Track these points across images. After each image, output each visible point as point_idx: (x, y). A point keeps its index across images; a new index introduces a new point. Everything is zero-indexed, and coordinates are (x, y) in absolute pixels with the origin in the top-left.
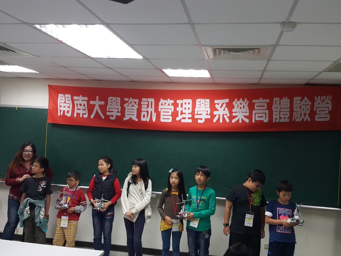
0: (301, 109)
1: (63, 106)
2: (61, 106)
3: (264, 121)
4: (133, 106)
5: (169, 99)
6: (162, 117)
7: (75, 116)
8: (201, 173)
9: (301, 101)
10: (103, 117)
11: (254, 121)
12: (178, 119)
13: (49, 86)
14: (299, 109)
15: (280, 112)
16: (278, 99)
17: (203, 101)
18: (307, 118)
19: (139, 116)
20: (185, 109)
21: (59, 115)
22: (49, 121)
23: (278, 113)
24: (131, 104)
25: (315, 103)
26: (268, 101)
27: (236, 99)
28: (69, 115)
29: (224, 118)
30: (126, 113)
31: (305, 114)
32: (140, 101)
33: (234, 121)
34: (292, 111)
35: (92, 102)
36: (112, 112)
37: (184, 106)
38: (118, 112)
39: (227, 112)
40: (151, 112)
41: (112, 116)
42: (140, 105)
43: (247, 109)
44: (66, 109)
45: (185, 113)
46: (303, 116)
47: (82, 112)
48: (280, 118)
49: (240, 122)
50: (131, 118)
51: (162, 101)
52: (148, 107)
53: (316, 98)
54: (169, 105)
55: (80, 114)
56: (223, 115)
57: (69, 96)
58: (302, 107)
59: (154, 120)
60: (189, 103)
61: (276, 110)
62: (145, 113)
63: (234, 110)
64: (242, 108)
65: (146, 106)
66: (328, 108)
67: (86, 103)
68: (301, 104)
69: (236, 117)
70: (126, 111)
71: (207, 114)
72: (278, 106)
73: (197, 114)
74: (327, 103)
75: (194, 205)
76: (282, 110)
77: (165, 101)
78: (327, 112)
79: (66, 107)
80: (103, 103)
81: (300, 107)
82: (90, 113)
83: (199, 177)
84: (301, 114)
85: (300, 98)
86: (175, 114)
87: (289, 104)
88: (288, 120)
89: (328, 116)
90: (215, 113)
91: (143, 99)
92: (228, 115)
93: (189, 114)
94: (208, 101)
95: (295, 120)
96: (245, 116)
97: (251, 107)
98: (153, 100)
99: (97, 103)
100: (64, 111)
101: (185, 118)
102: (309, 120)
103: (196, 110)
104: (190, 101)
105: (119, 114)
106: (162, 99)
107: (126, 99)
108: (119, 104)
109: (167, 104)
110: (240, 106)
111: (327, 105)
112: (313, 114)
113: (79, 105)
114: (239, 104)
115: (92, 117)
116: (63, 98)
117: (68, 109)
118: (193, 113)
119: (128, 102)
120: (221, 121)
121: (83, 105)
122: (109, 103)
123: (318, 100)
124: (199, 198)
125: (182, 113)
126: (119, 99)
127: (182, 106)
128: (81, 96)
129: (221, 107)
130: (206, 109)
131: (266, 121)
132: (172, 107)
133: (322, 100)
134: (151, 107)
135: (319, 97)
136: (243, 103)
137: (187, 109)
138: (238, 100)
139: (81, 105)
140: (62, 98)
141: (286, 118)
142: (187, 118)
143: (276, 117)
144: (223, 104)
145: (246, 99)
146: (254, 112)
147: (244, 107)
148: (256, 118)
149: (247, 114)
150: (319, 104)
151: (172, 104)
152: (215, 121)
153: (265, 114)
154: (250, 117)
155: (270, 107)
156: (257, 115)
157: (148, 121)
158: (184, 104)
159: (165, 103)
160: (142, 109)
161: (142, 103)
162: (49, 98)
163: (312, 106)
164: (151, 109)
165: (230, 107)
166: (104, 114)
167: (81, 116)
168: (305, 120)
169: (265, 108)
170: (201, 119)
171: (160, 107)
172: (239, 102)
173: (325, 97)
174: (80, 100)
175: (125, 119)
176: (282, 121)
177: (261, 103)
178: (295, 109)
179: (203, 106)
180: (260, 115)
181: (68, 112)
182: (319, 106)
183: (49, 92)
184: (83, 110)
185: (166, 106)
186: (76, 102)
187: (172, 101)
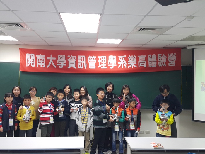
1: (29, 61)
2: (28, 61)
3: (145, 67)
4: (73, 60)
5: (93, 56)
6: (90, 66)
7: (37, 66)
9: (162, 56)
10: (55, 67)
11: (139, 67)
12: (99, 67)
13: (20, 49)
14: (161, 60)
15: (152, 62)
16: (150, 55)
17: (112, 57)
18: (165, 65)
19: (77, 65)
20: (103, 61)
21: (27, 66)
22: (21, 70)
23: (151, 62)
24: (72, 59)
25: (168, 57)
26: (146, 56)
27: (130, 56)
28: (34, 66)
29: (124, 66)
30: (69, 64)
31: (164, 63)
32: (77, 57)
33: (129, 67)
34: (157, 61)
35: (48, 58)
36: (61, 63)
38: (64, 63)
39: (125, 62)
40: (84, 63)
41: (61, 66)
42: (77, 60)
43: (135, 61)
44: (32, 63)
45: (103, 64)
48: (152, 65)
49: (132, 67)
50: (72, 67)
51: (90, 57)
52: (82, 60)
53: (168, 54)
54: (94, 59)
55: (40, 65)
56: (123, 64)
57: (34, 55)
58: (163, 59)
59: (85, 67)
60: (105, 58)
61: (150, 61)
62: (80, 64)
63: (129, 62)
65: (81, 60)
67: (44, 59)
68: (162, 57)
69: (130, 65)
70: (69, 63)
72: (151, 59)
73: (110, 64)
74: (174, 57)
76: (152, 61)
77: (91, 57)
78: (174, 61)
79: (32, 61)
80: (55, 59)
81: (161, 59)
82: (47, 64)
84: (162, 63)
85: (161, 55)
86: (97, 64)
87: (156, 57)
88: (156, 66)
89: (175, 63)
90: (119, 63)
91: (79, 56)
92: (126, 64)
93: (105, 64)
94: (115, 56)
95: (159, 66)
96: (135, 64)
97: (137, 60)
98: (84, 57)
99: (51, 59)
100: (30, 64)
101: (103, 66)
102: (166, 66)
103: (109, 61)
104: (105, 57)
105: (65, 65)
106: (89, 56)
107: (69, 56)
108: (65, 59)
109: (93, 59)
111: (174, 58)
112: (167, 62)
113: (40, 60)
115: (48, 66)
116: (30, 56)
117: (33, 63)
118: (107, 63)
119: (70, 58)
120: (122, 67)
121: (42, 60)
122: (58, 59)
123: (170, 55)
125: (101, 63)
126: (64, 56)
127: (101, 60)
128: (41, 55)
129: (122, 60)
130: (114, 61)
131: (145, 66)
132: (96, 60)
134: (84, 61)
135: (170, 54)
136: (133, 58)
138: (131, 56)
139: (41, 60)
140: (28, 56)
141: (155, 65)
143: (150, 65)
144: (123, 58)
145: (135, 55)
146: (139, 62)
147: (134, 59)
148: (140, 65)
149: (136, 63)
151: (96, 59)
152: (119, 67)
153: (145, 63)
154: (137, 65)
155: (147, 59)
156: (141, 64)
157: (82, 68)
158: (102, 58)
159: (92, 58)
160: (79, 62)
161: (78, 58)
162: (20, 56)
163: (167, 59)
165: (127, 59)
166: (56, 65)
167: (41, 66)
168: (164, 66)
169: (145, 60)
170: (112, 66)
171: (89, 60)
172: (131, 57)
173: (173, 54)
174: (41, 57)
175: (68, 68)
176: (153, 66)
177: (142, 57)
178: (159, 60)
179: (112, 59)
180: (142, 63)
181: (33, 64)
182: (170, 58)
183: (20, 52)
184: (42, 63)
185: (92, 60)
186: (37, 58)
187: (95, 57)
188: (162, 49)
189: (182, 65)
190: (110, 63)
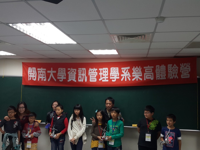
0: (173, 71)
1: (31, 75)
2: (30, 75)
4: (73, 73)
5: (94, 68)
6: (90, 79)
7: (39, 80)
8: (114, 111)
9: (172, 66)
10: (55, 80)
11: (145, 80)
12: (100, 80)
13: (23, 63)
14: (171, 72)
15: (160, 73)
16: (159, 66)
17: (114, 68)
18: (176, 76)
19: (77, 79)
20: (104, 73)
21: (29, 80)
22: (23, 84)
25: (181, 68)
26: (153, 67)
27: (134, 67)
28: (35, 80)
29: (127, 78)
30: (69, 77)
31: (175, 74)
32: (77, 70)
33: (133, 80)
34: (167, 73)
35: (48, 72)
36: (61, 77)
37: (103, 72)
38: (64, 77)
39: (129, 74)
40: (84, 76)
41: (61, 79)
42: (77, 72)
43: (140, 73)
44: (33, 76)
45: (104, 76)
46: (174, 76)
47: (42, 77)
48: (161, 77)
49: (137, 80)
50: (72, 80)
51: (90, 69)
52: (82, 73)
53: (181, 64)
54: (94, 71)
56: (127, 76)
57: (35, 68)
59: (86, 81)
61: (158, 72)
62: (81, 77)
63: (133, 74)
64: (138, 72)
65: (81, 73)
66: (189, 70)
67: (45, 72)
68: (172, 68)
69: (135, 77)
71: (117, 76)
72: (159, 70)
73: (112, 77)
74: (188, 67)
75: (111, 131)
77: (92, 69)
78: (188, 73)
79: (33, 75)
80: (55, 72)
81: (172, 70)
82: (47, 78)
83: (113, 114)
84: (173, 74)
86: (98, 77)
87: (165, 68)
89: (189, 75)
90: (122, 75)
91: (79, 69)
92: (130, 76)
93: (106, 76)
94: (118, 68)
95: (169, 78)
96: (140, 77)
97: (143, 71)
98: (85, 69)
99: (52, 72)
100: (32, 78)
101: (104, 79)
102: (178, 78)
103: (111, 74)
104: (107, 69)
105: (65, 78)
106: (90, 68)
107: (69, 69)
108: (65, 72)
110: (136, 71)
112: (179, 74)
114: (136, 70)
115: (49, 80)
117: (34, 76)
118: (109, 76)
119: (70, 70)
120: (126, 80)
121: (43, 73)
122: (59, 72)
123: (182, 66)
124: (114, 126)
125: (102, 76)
126: (65, 69)
128: (42, 68)
129: (125, 72)
130: (117, 73)
131: (152, 79)
132: (97, 73)
133: (184, 65)
134: (84, 73)
135: (183, 64)
136: (138, 69)
137: (105, 73)
139: (42, 73)
140: (30, 70)
141: (164, 77)
142: (105, 79)
143: (158, 77)
144: (126, 70)
145: (140, 67)
146: (145, 74)
147: (139, 71)
148: (146, 77)
149: (141, 75)
150: (183, 68)
151: (97, 71)
152: (122, 80)
153: (152, 75)
154: (142, 77)
155: (154, 71)
157: (82, 81)
158: (103, 71)
159: (92, 71)
160: (79, 75)
161: (79, 71)
162: (23, 71)
163: (179, 69)
164: (84, 75)
165: (131, 71)
166: (56, 77)
167: (42, 80)
168: (175, 78)
169: (152, 71)
170: (114, 79)
171: (89, 73)
172: (136, 69)
173: (186, 64)
174: (42, 71)
175: (68, 81)
176: (162, 79)
177: (148, 68)
178: (169, 72)
179: (114, 71)
180: (148, 76)
181: (34, 78)
182: (183, 69)
183: (23, 66)
184: (43, 76)
185: (93, 72)
186: (39, 72)
187: (96, 69)
188: (174, 58)
189: (198, 77)
190: (112, 75)
